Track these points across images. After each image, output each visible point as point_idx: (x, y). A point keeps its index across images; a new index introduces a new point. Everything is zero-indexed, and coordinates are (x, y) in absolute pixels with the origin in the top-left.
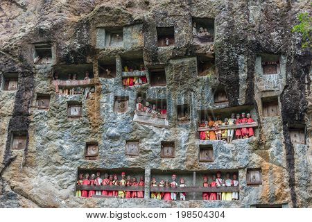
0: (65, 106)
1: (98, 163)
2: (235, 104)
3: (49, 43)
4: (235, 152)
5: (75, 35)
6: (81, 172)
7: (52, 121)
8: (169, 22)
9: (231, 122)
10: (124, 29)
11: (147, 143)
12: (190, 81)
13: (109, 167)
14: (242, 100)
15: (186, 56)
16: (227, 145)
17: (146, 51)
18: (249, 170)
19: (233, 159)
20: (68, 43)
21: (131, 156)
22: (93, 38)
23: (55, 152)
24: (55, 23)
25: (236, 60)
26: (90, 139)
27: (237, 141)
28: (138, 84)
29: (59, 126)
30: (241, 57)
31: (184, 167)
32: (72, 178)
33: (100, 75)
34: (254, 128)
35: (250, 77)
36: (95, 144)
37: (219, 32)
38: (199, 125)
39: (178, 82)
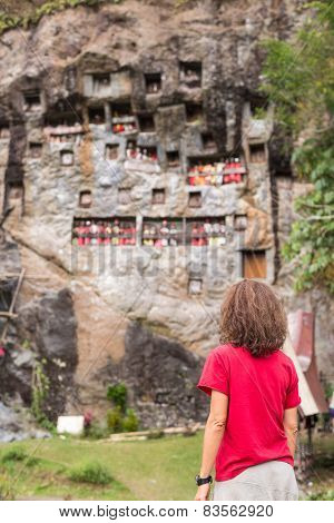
0: (58, 155)
1: (92, 212)
2: (223, 150)
3: (38, 90)
4: (223, 199)
5: (62, 83)
6: (77, 221)
7: (46, 170)
8: (156, 67)
9: (220, 166)
10: (112, 76)
11: (138, 191)
12: (179, 128)
13: (104, 215)
14: (230, 146)
15: (173, 103)
16: (215, 191)
17: (135, 99)
18: (236, 216)
19: (220, 206)
20: (56, 91)
21: (124, 204)
22: (80, 84)
23: (50, 202)
24: (41, 69)
25: (223, 107)
26: (84, 188)
27: (226, 187)
28: (128, 130)
29: (53, 175)
30: (229, 103)
31: (174, 214)
32: (69, 227)
33: (91, 122)
34: (242, 175)
35: (238, 124)
36: (88, 192)
37: (207, 78)
38: (189, 170)
39: (167, 129)
